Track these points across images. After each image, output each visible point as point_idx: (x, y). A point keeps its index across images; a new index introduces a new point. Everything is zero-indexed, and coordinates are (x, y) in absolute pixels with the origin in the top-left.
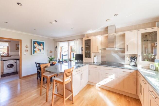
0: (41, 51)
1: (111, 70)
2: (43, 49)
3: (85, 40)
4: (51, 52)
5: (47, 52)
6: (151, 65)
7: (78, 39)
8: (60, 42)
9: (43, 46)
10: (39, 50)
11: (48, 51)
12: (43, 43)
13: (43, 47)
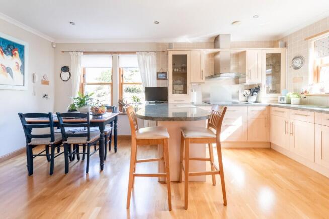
0: (12, 76)
1: (234, 111)
2: (22, 69)
3: (173, 55)
4: (45, 82)
5: (33, 81)
6: (279, 97)
7: (148, 52)
8: (85, 53)
9: (22, 57)
10: (8, 72)
11: (37, 79)
12: (21, 48)
13: (20, 64)
